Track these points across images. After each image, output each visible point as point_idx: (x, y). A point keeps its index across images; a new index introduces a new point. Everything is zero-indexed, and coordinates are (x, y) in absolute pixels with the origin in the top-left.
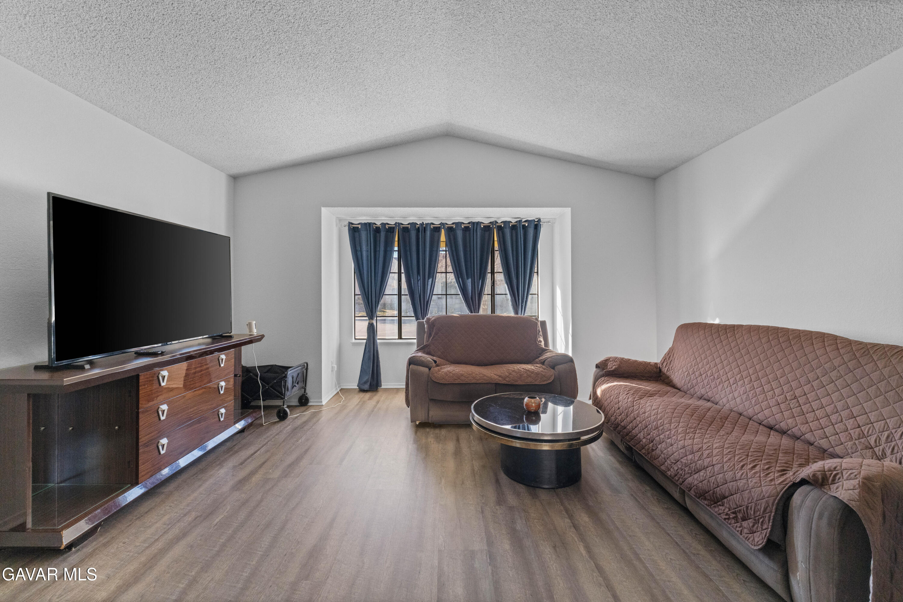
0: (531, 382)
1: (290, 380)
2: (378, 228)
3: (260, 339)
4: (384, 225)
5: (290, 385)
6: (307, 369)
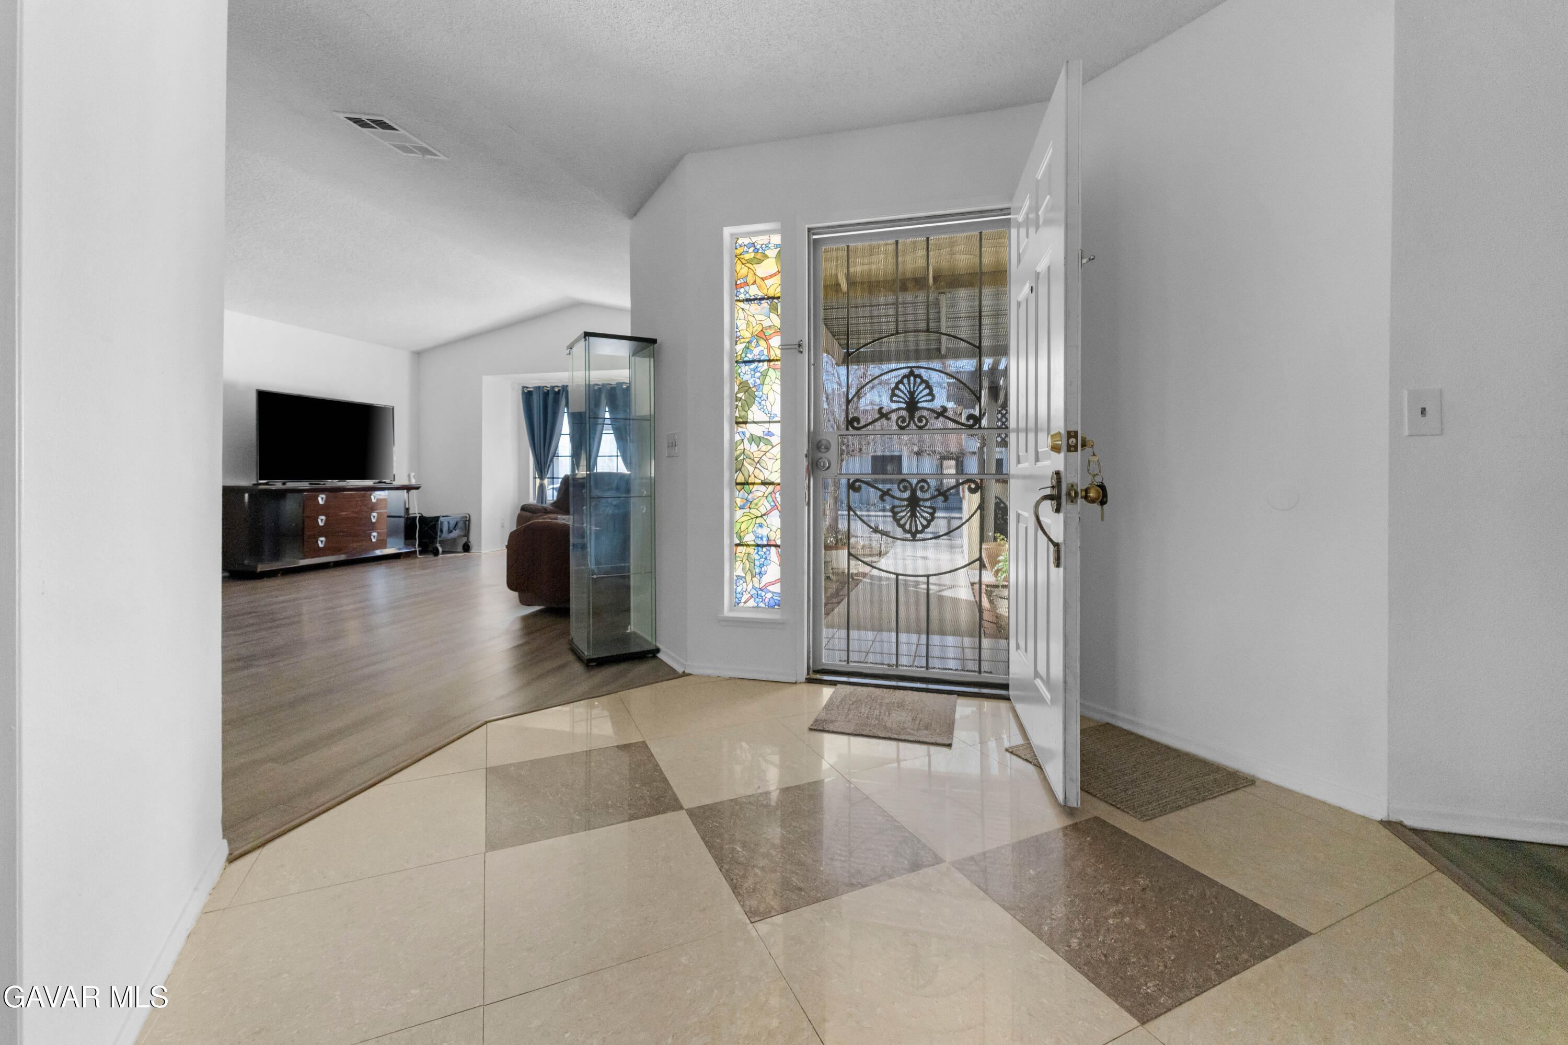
1: (446, 524)
2: (548, 391)
3: (417, 488)
4: (553, 387)
5: (445, 529)
6: (469, 520)
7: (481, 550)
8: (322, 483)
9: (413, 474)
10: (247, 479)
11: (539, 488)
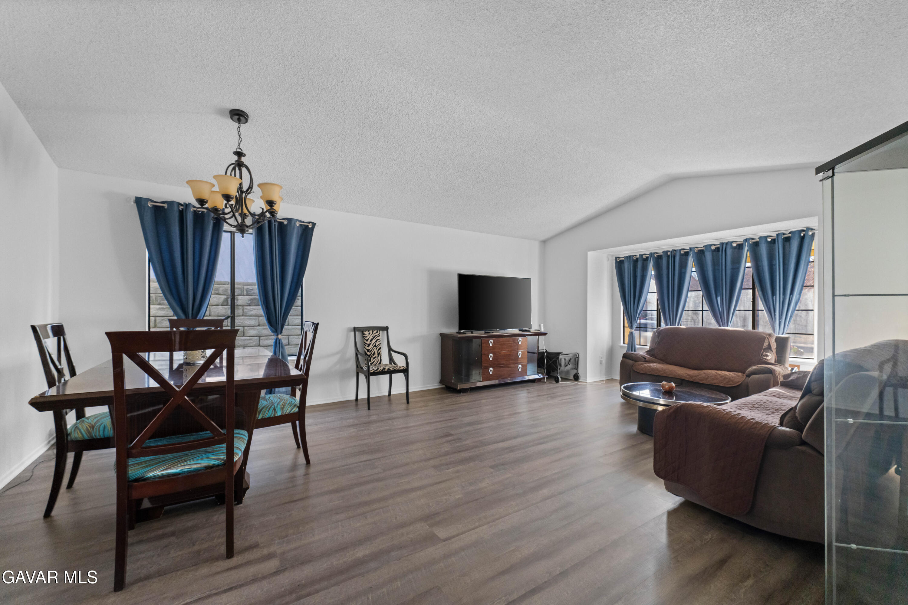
0: (715, 383)
1: (563, 361)
2: (637, 259)
3: (545, 334)
4: (641, 256)
5: (563, 364)
6: (578, 358)
7: (587, 380)
8: (491, 332)
9: (542, 325)
10: (453, 330)
11: (629, 335)
